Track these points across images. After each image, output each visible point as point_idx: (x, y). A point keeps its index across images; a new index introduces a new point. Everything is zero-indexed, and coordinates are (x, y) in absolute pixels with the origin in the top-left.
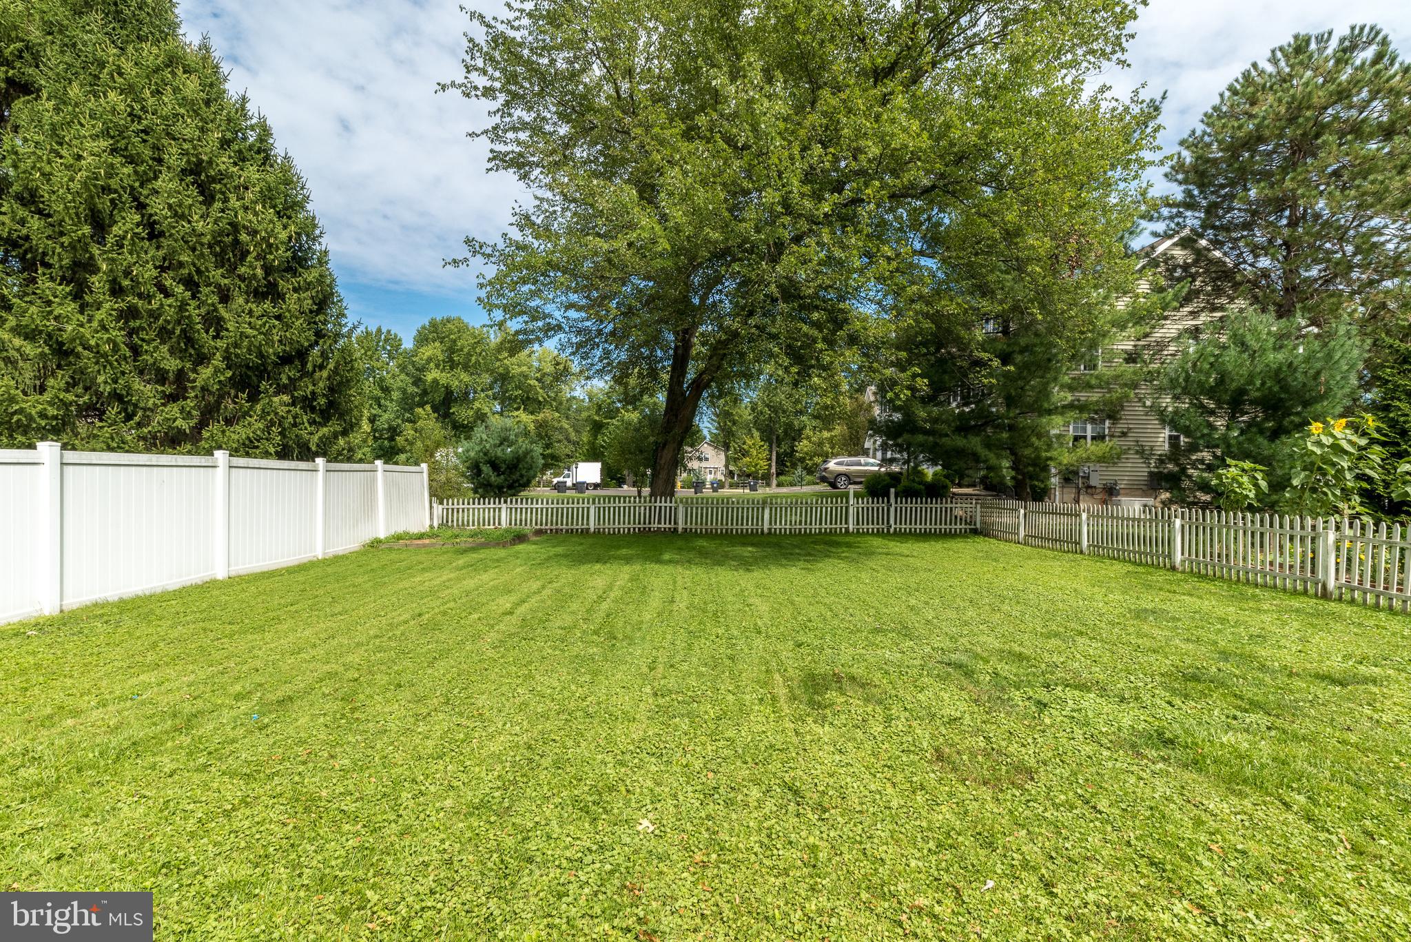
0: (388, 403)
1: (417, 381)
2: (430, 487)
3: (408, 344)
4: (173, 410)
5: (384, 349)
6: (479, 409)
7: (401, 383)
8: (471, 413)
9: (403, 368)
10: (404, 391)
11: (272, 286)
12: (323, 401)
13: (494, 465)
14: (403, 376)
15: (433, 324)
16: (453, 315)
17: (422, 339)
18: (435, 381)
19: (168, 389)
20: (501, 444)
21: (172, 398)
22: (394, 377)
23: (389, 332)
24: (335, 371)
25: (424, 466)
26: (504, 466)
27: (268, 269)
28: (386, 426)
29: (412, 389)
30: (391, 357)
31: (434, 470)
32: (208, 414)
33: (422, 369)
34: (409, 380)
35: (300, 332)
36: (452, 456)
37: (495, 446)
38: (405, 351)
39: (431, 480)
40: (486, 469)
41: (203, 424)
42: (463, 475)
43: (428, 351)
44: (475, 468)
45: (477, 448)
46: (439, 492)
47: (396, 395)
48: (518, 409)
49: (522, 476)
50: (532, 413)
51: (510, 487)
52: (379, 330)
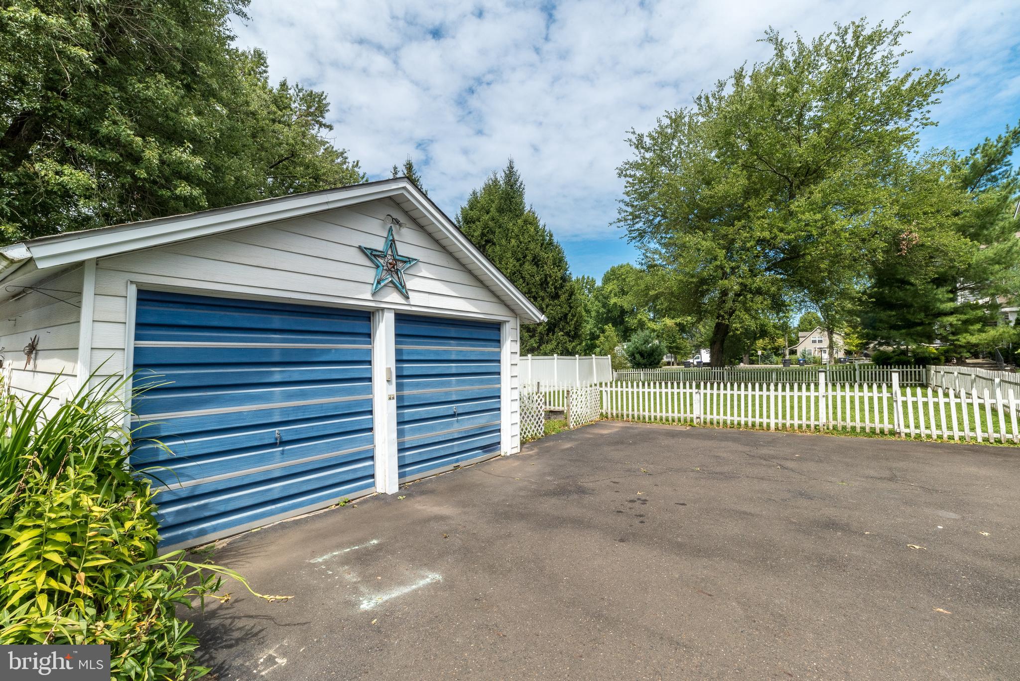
0: (589, 319)
1: (604, 306)
2: (612, 365)
3: (599, 283)
4: (532, 341)
5: (586, 287)
6: (641, 319)
7: (595, 307)
8: (636, 321)
9: (597, 298)
10: (598, 312)
11: (557, 293)
12: (573, 333)
13: (641, 354)
14: (597, 302)
15: (613, 271)
16: (625, 263)
17: (607, 280)
18: (615, 303)
19: (531, 334)
20: (645, 343)
21: (531, 337)
22: (592, 303)
23: (588, 277)
24: (577, 321)
25: (609, 356)
26: (646, 355)
27: (556, 288)
28: (588, 332)
29: (602, 310)
30: (590, 292)
31: (614, 357)
32: (541, 342)
33: (607, 298)
34: (600, 305)
35: (565, 309)
36: (622, 349)
37: (641, 344)
38: (598, 288)
39: (612, 362)
40: (638, 356)
41: (540, 345)
42: (627, 359)
43: (609, 287)
44: (632, 355)
45: (633, 346)
46: (615, 367)
47: (593, 314)
48: (664, 317)
49: (655, 359)
50: (673, 318)
51: (650, 365)
52: (583, 277)
